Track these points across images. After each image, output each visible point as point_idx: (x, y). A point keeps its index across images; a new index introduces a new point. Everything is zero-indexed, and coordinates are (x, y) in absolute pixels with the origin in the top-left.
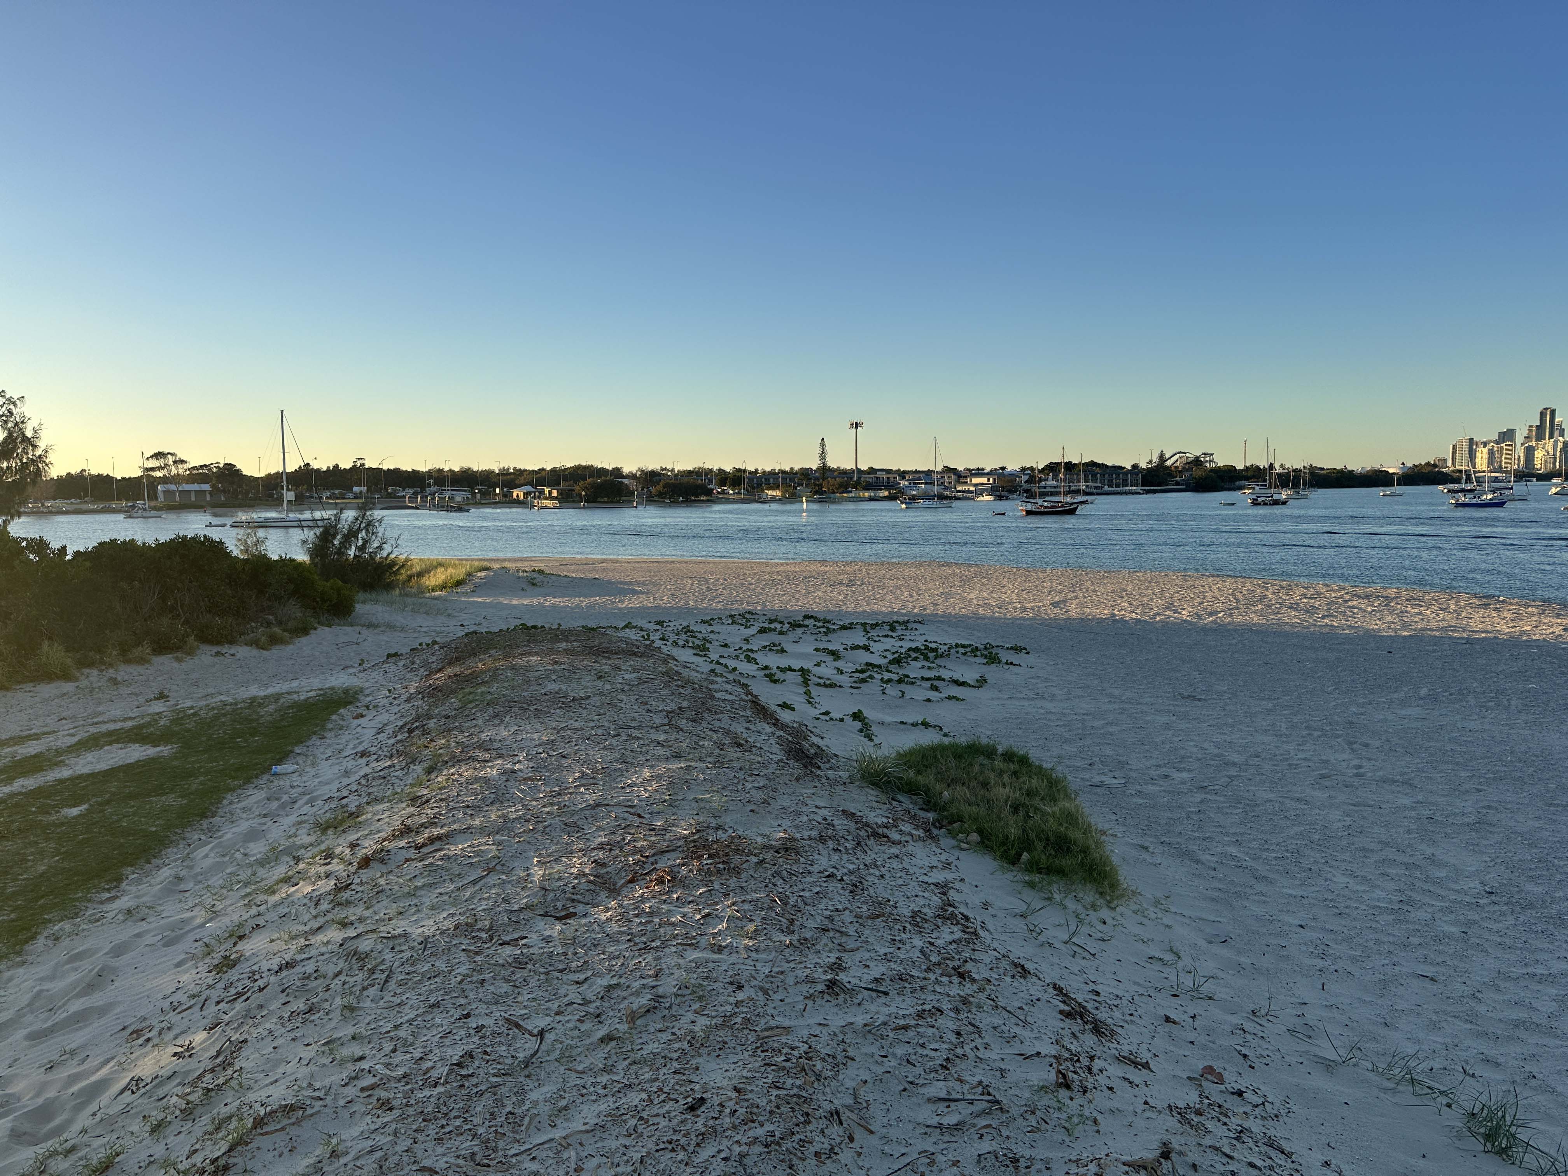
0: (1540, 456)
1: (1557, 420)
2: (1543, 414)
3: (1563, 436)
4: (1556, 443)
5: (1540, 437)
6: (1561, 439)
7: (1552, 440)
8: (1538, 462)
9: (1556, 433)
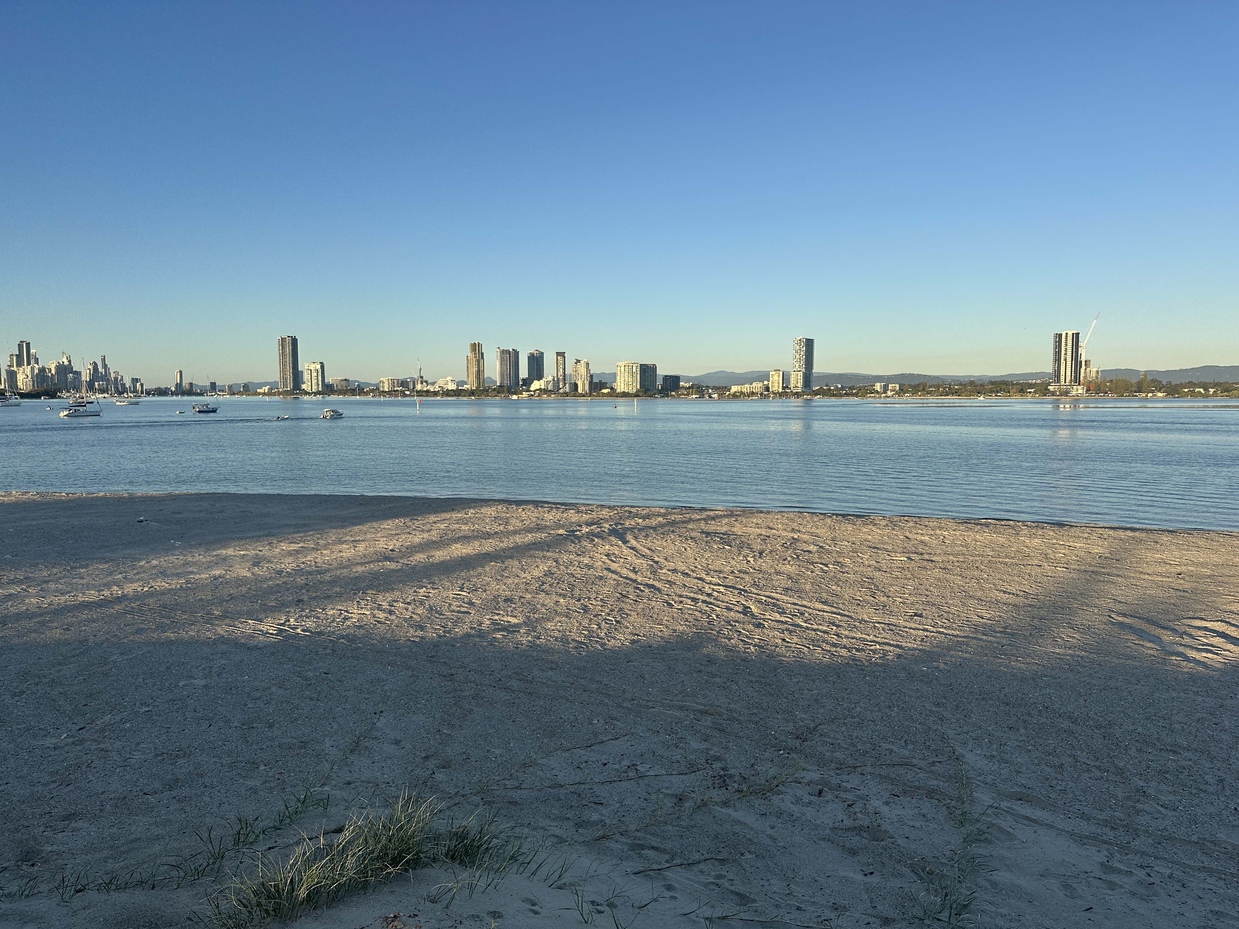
0: (21, 379)
1: (32, 351)
2: (20, 346)
3: (38, 364)
4: (33, 369)
5: (20, 364)
6: (36, 365)
7: (29, 367)
8: (20, 384)
9: (32, 361)
